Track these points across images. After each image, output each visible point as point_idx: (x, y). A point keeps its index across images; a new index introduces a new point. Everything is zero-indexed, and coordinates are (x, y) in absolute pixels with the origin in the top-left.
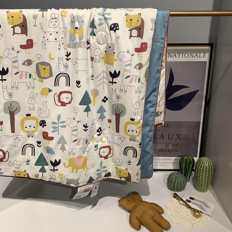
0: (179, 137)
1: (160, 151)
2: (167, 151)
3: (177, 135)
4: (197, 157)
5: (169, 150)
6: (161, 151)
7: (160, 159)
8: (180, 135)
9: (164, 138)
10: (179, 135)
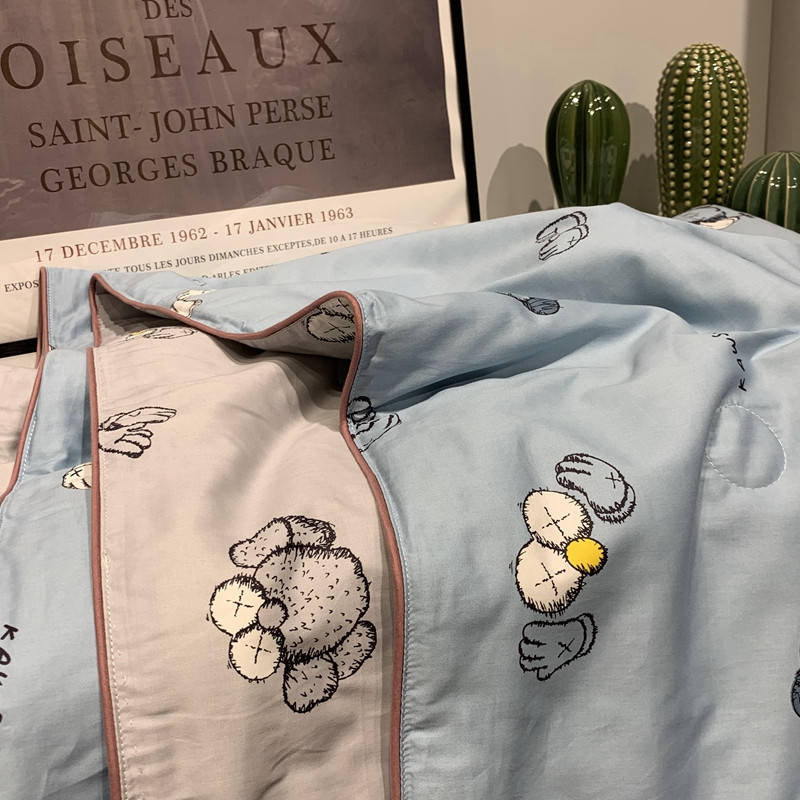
0: (322, 43)
1: (221, 166)
2: (272, 161)
3: (310, 28)
4: (452, 177)
5: (283, 154)
6: (231, 165)
7: (234, 229)
8: (329, 26)
9: (227, 68)
10: (320, 30)
